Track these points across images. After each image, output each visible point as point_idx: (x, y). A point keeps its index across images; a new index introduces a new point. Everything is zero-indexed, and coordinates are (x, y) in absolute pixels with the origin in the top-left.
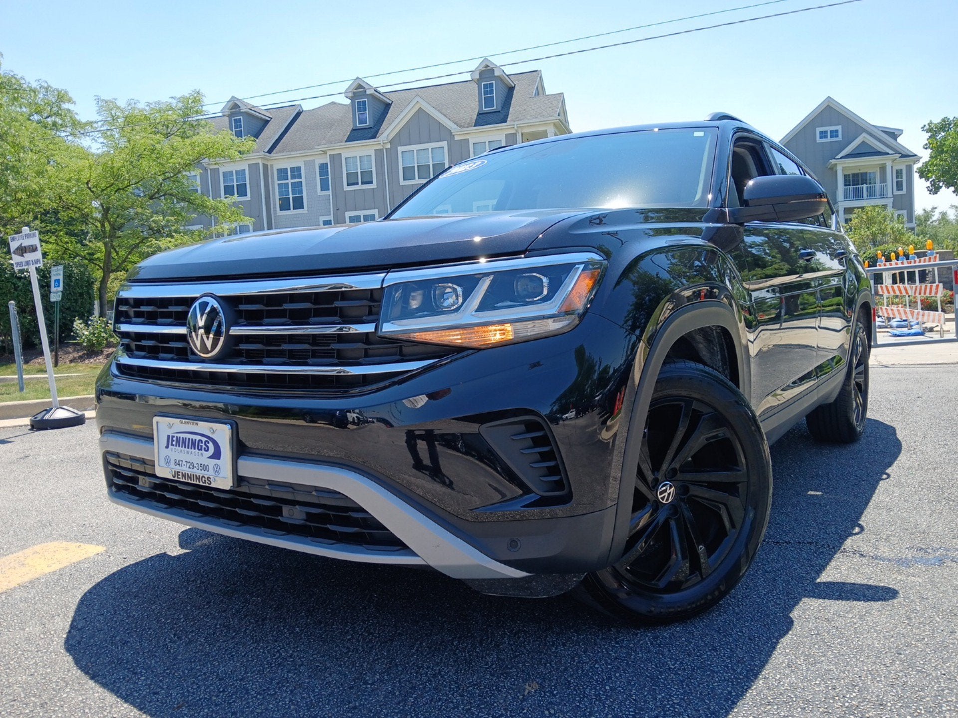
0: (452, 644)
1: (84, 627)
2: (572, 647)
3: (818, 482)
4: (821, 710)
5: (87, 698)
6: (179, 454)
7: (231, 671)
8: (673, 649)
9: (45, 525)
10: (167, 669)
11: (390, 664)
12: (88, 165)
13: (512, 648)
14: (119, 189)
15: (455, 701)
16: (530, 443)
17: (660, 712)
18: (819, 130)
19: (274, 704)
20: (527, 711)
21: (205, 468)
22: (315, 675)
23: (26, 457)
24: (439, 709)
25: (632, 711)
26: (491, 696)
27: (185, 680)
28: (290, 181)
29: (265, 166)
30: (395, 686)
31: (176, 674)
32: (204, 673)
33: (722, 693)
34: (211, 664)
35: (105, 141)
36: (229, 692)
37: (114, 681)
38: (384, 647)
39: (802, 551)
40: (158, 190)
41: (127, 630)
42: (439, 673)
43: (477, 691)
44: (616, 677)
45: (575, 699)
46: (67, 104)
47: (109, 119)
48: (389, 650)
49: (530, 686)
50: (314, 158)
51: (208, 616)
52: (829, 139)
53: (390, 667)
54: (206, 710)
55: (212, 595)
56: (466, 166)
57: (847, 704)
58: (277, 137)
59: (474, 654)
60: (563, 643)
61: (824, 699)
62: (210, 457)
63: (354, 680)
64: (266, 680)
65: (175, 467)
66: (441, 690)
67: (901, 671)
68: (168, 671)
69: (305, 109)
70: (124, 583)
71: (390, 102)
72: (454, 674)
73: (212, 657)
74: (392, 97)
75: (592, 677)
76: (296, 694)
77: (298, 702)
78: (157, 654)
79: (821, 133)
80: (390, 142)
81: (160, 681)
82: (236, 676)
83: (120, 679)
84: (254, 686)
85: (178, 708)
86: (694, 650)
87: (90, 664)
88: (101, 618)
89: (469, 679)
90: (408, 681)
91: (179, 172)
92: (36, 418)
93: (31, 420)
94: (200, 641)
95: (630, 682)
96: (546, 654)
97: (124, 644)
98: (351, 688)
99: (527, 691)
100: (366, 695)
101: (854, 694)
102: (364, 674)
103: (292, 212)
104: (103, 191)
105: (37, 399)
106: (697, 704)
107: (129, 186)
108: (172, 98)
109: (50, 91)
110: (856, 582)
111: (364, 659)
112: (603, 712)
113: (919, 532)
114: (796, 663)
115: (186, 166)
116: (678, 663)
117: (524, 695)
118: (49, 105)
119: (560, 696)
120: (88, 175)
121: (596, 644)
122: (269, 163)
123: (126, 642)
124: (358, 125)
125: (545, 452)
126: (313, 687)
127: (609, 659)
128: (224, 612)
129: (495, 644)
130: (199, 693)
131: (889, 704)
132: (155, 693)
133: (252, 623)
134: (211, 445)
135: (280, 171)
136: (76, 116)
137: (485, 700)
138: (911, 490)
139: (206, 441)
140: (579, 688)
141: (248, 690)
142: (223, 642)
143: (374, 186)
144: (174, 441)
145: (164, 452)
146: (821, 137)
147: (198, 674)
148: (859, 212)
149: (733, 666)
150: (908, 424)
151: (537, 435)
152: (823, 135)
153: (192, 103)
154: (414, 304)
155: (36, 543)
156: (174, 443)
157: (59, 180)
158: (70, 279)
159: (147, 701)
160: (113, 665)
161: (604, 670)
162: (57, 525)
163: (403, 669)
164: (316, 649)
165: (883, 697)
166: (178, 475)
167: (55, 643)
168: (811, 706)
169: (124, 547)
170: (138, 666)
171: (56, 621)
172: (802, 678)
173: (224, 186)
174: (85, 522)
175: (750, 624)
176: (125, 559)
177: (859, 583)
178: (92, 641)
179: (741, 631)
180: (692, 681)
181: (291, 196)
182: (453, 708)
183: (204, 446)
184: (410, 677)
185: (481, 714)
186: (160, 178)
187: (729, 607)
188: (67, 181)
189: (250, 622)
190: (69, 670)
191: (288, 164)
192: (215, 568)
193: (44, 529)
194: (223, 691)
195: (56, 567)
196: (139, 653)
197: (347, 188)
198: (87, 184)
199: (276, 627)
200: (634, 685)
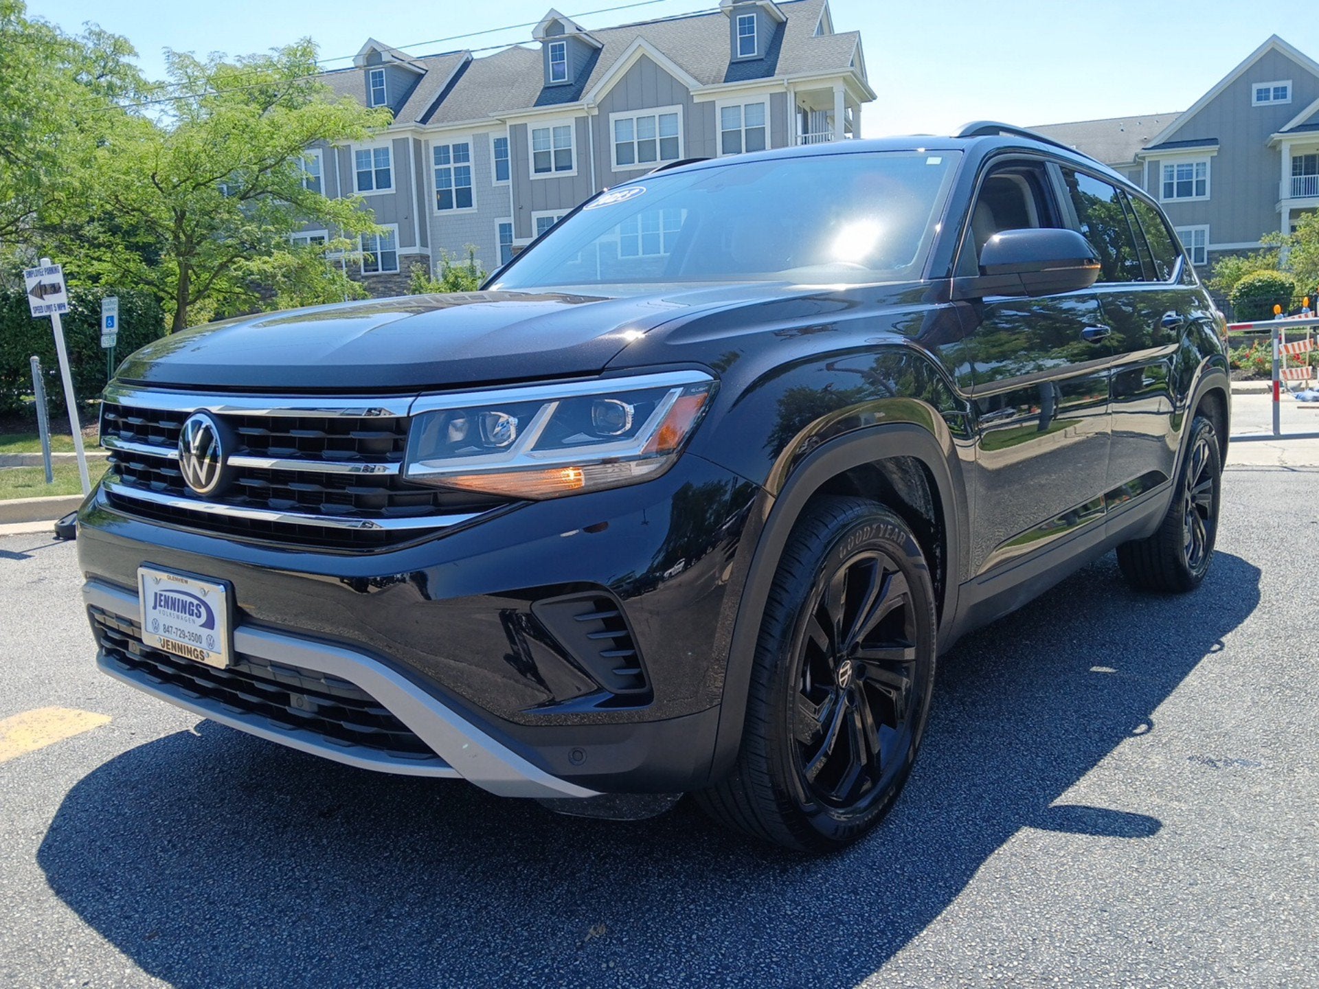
0: (516, 869)
1: (61, 826)
2: (669, 880)
3: (1108, 652)
4: (961, 981)
5: (43, 920)
6: (167, 617)
7: (226, 894)
8: (800, 889)
9: (43, 683)
10: (149, 887)
11: (427, 892)
12: (152, 150)
13: (591, 878)
14: (198, 184)
15: (493, 945)
16: (602, 625)
17: (749, 973)
18: (1256, 87)
19: (266, 939)
20: (580, 963)
21: (198, 638)
22: (329, 903)
23: (40, 580)
24: (470, 955)
25: (713, 970)
26: (541, 941)
27: (167, 902)
28: (452, 165)
29: (417, 143)
30: (424, 922)
31: (158, 894)
32: (193, 894)
33: (840, 952)
34: (204, 883)
35: (178, 114)
36: (217, 920)
37: (81, 900)
38: (427, 869)
39: (1037, 756)
40: (253, 186)
41: (112, 832)
42: (486, 908)
43: (526, 934)
44: (711, 923)
45: (646, 951)
46: (127, 56)
47: (184, 81)
48: (431, 875)
49: (595, 929)
50: (487, 131)
51: (217, 817)
52: (1272, 102)
53: (426, 897)
54: (182, 942)
55: (230, 789)
56: (619, 195)
57: (999, 976)
58: (434, 100)
59: (539, 884)
60: (659, 873)
61: (971, 967)
62: (202, 626)
63: (375, 912)
64: (267, 907)
65: (164, 634)
66: (480, 930)
67: (1095, 935)
68: (149, 890)
69: (475, 58)
70: (124, 768)
71: (600, 46)
72: (504, 910)
73: (209, 873)
74: (603, 38)
75: (679, 922)
76: (298, 926)
77: (298, 937)
78: (141, 867)
79: (1259, 91)
80: (599, 106)
81: (137, 902)
82: (232, 899)
83: (88, 896)
84: (249, 914)
85: (149, 938)
86: (828, 891)
87: (56, 876)
88: (84, 815)
89: (520, 917)
90: (442, 917)
91: (283, 159)
92: (63, 522)
93: (56, 525)
94: (198, 851)
95: (726, 931)
96: (631, 887)
97: (104, 851)
98: (369, 922)
99: (589, 936)
100: (384, 932)
101: (1015, 963)
102: (391, 904)
103: (455, 211)
104: (175, 187)
105: (69, 494)
106: (801, 964)
107: (212, 180)
108: (272, 49)
109: (103, 38)
110: (1092, 805)
111: (396, 884)
112: (676, 968)
113: (1219, 735)
114: (957, 916)
115: (294, 149)
116: (799, 908)
117: (583, 942)
118: (103, 59)
119: (628, 946)
120: (154, 165)
121: (701, 877)
122: (422, 138)
123: (107, 849)
124: (552, 81)
125: (618, 637)
126: (321, 919)
127: (711, 898)
128: (238, 813)
129: (571, 872)
130: (180, 920)
131: (1056, 979)
132: (127, 917)
133: (270, 830)
134: (203, 610)
135: (438, 150)
136: (140, 73)
137: (532, 945)
138: (1238, 669)
139: (197, 605)
140: (658, 936)
141: (241, 919)
142: (227, 854)
143: (573, 173)
144: (164, 601)
145: (153, 614)
146: (1259, 99)
147: (186, 895)
148: (1308, 217)
149: (870, 916)
150: (1280, 566)
151: (608, 616)
152: (1263, 94)
153: (301, 56)
154: (457, 436)
155: (26, 707)
156: (162, 603)
157: (113, 171)
158: (130, 315)
159: (115, 927)
160: (85, 879)
161: (699, 913)
162: (58, 683)
163: (441, 900)
164: (341, 868)
165: (1053, 969)
166: (168, 645)
167: (21, 846)
168: (950, 976)
169: (136, 717)
170: (114, 881)
171: (28, 817)
172: (956, 937)
173: (358, 173)
174: (95, 680)
175: (919, 858)
176: (133, 734)
177: (1098, 806)
178: (66, 845)
179: (902, 869)
180: (808, 934)
181: (453, 188)
182: (488, 955)
183: (195, 611)
184: (447, 912)
185: (519, 964)
186: (256, 168)
187: (899, 834)
188: (124, 174)
189: (268, 828)
190: (30, 883)
191: (451, 140)
192: (243, 752)
193: (39, 688)
194: (210, 918)
195: (43, 743)
196: (119, 864)
197: (534, 176)
198: (153, 177)
199: (299, 836)
200: (730, 935)
